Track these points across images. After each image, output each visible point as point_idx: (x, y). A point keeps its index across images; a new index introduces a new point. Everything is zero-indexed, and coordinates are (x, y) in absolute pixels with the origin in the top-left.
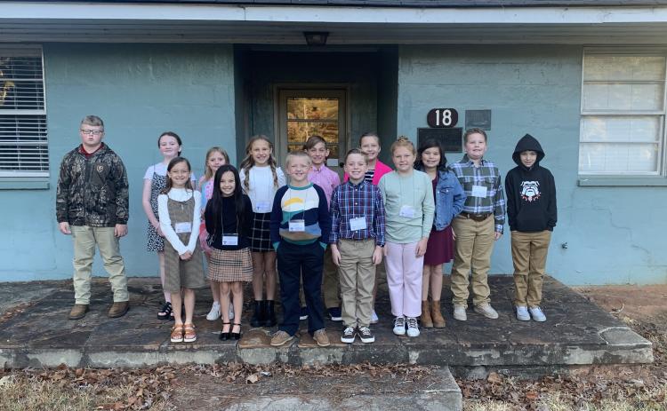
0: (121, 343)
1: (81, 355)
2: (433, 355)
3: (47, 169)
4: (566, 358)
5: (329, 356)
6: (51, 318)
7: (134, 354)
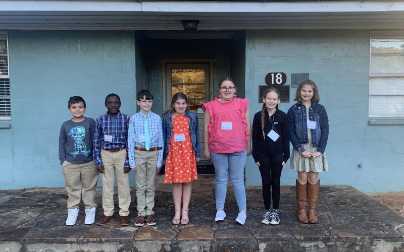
0: (49, 237)
1: (21, 246)
2: (277, 245)
3: (9, 115)
4: (374, 247)
5: (200, 247)
6: (4, 218)
7: (59, 245)
